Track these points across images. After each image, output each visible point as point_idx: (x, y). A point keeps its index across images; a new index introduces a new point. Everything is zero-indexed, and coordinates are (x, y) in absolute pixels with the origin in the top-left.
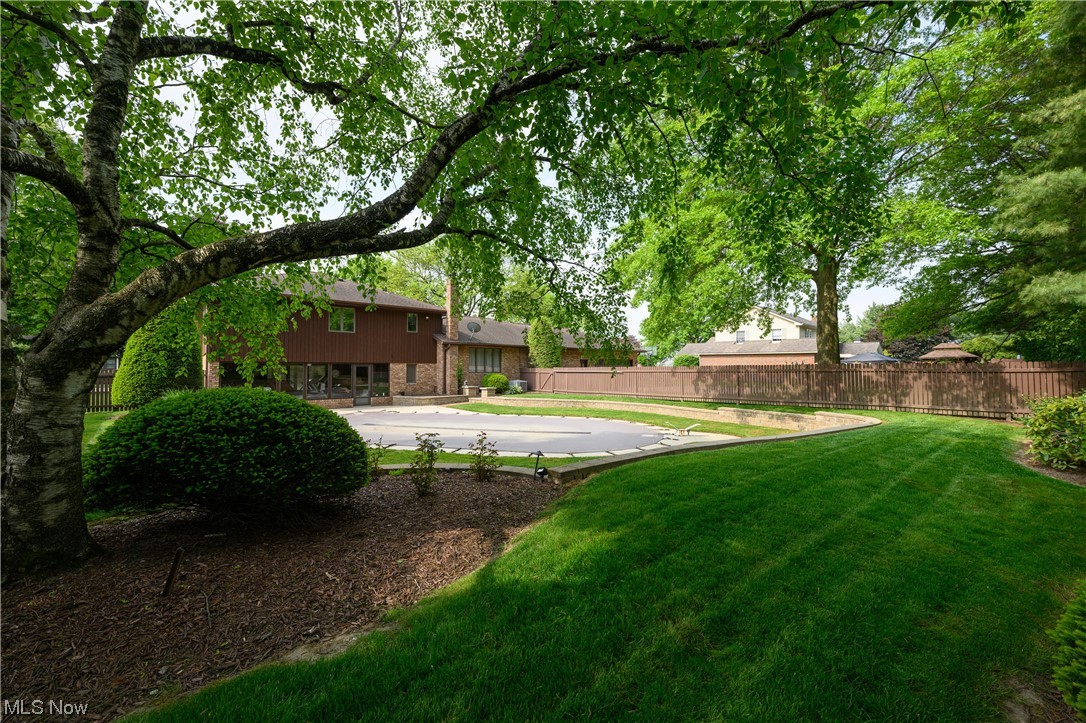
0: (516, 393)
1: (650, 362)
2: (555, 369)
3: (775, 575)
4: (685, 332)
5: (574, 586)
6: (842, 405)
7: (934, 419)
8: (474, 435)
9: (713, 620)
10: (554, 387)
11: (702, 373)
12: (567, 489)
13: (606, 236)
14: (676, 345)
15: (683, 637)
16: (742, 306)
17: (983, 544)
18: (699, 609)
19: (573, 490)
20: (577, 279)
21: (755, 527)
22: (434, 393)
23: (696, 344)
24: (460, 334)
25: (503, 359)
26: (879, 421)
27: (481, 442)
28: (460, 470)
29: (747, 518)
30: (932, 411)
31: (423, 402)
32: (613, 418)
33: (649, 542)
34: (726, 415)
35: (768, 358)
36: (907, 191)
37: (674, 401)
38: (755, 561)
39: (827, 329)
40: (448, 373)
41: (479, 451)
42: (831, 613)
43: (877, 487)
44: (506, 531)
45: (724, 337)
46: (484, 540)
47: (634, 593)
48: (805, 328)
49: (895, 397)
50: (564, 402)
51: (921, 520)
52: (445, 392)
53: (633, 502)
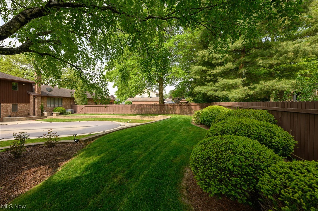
0: (69, 114)
1: (118, 103)
2: (85, 105)
3: (145, 158)
4: (128, 95)
5: (85, 176)
6: (164, 114)
7: (180, 116)
8: (46, 131)
9: (127, 174)
10: (85, 111)
11: (133, 106)
12: (86, 145)
13: (102, 64)
14: (126, 98)
15: (118, 181)
16: (143, 88)
17: (185, 141)
18: (124, 172)
19: (88, 145)
20: (90, 76)
21: (141, 146)
22: (28, 116)
23: (131, 98)
24: (42, 92)
25: (63, 102)
26: (170, 117)
27: (49, 133)
28: (40, 145)
29: (139, 144)
30: (180, 114)
31: (22, 119)
32: (105, 121)
33: (111, 156)
34: (138, 117)
35: (149, 102)
36: (177, 65)
37: (124, 114)
38: (140, 155)
39: (161, 95)
40: (36, 107)
41: (49, 137)
42: (155, 164)
43: (168, 132)
44: (59, 164)
45: (138, 96)
46: (49, 169)
47: (105, 173)
48: (157, 95)
49: (174, 111)
50: (88, 116)
51: (175, 138)
52: (34, 115)
53: (108, 146)
